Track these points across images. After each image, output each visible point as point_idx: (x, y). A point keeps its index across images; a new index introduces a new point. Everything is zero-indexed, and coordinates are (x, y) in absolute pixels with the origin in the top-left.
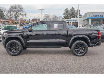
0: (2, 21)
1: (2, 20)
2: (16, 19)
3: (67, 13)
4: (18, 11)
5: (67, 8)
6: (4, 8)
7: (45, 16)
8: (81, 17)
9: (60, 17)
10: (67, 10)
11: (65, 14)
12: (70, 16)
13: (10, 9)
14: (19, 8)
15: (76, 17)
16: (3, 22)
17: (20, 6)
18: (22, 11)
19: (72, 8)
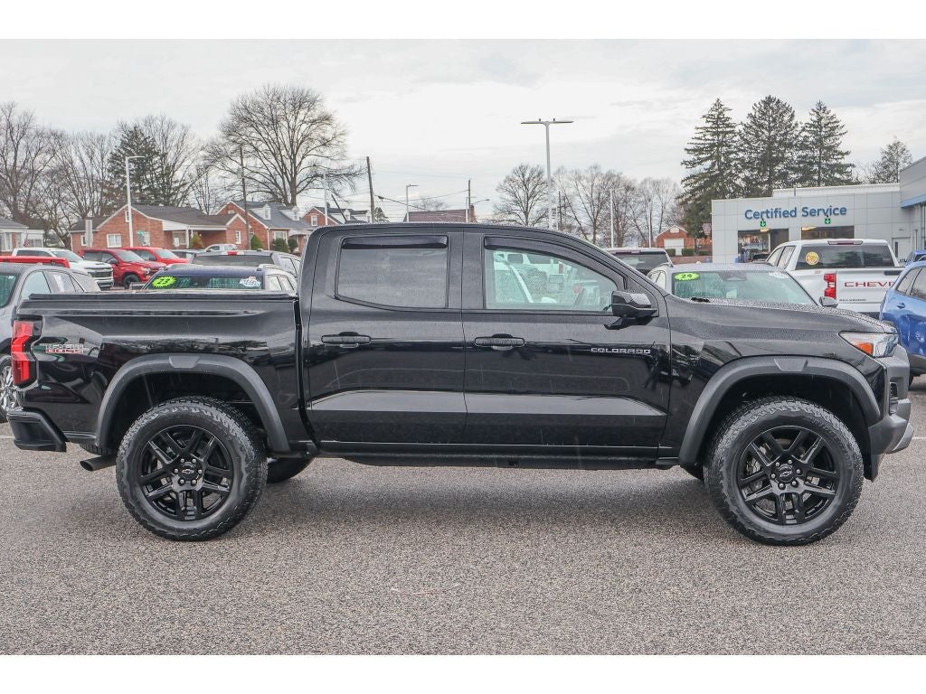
0: (169, 234)
1: (168, 225)
2: (278, 214)
3: (721, 144)
4: (294, 146)
5: (718, 105)
6: (171, 126)
7: (510, 180)
8: (848, 182)
9: (656, 184)
10: (718, 120)
11: (701, 161)
12: (747, 173)
13: (231, 131)
14: (301, 117)
15: (801, 181)
16: (177, 242)
17: (313, 102)
18: (325, 143)
19: (769, 101)
